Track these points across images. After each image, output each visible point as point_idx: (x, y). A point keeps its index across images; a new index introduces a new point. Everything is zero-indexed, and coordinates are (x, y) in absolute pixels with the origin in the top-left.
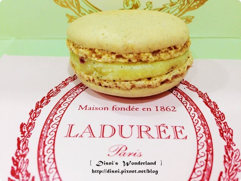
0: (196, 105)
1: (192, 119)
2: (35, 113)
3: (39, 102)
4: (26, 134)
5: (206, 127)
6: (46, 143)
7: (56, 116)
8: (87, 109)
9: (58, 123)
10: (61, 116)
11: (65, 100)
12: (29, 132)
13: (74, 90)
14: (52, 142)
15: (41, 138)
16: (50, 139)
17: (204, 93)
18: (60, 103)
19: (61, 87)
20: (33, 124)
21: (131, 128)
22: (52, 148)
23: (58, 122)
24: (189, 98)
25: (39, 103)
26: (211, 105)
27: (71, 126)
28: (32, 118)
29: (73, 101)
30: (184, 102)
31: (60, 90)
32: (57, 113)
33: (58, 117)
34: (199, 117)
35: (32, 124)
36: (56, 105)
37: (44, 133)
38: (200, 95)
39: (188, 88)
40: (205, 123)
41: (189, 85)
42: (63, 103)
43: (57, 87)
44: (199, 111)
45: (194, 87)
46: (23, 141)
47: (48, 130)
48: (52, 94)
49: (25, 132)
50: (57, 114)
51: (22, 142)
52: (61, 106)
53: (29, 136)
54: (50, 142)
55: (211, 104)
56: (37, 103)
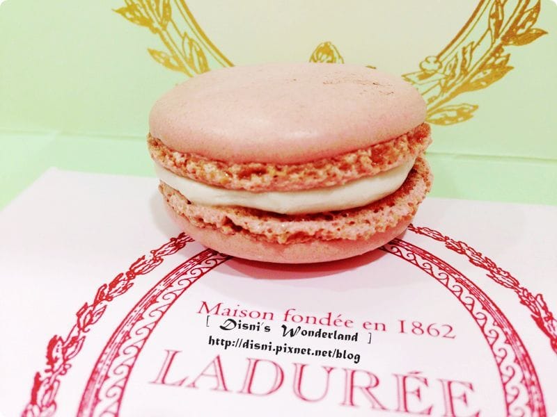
0: (510, 326)
1: (499, 365)
2: (90, 312)
3: (105, 285)
4: (57, 366)
5: (534, 389)
6: (102, 395)
7: (140, 324)
8: (220, 312)
9: (139, 345)
10: (151, 327)
11: (170, 286)
12: (65, 360)
13: (196, 263)
14: (115, 395)
15: (91, 379)
16: (114, 386)
17: (534, 295)
18: (155, 293)
19: (165, 253)
20: (81, 342)
21: (325, 373)
22: (114, 409)
23: (142, 342)
24: (494, 305)
25: (106, 288)
26: (552, 329)
27: (171, 353)
28: (82, 325)
29: (188, 289)
30: (478, 313)
31: (162, 260)
32: (144, 316)
33: (145, 327)
34: (516, 358)
35: (78, 342)
36: (146, 295)
37: (102, 369)
38: (524, 299)
39: (492, 277)
40: (534, 378)
41: (495, 270)
42: (162, 291)
43: (155, 251)
44: (518, 343)
45: (507, 277)
46: (48, 383)
47: (113, 361)
48: (140, 268)
49: (57, 359)
50: (142, 318)
51: (45, 386)
52: (158, 300)
53: (63, 372)
54: (111, 393)
55: (552, 325)
56: (101, 287)
